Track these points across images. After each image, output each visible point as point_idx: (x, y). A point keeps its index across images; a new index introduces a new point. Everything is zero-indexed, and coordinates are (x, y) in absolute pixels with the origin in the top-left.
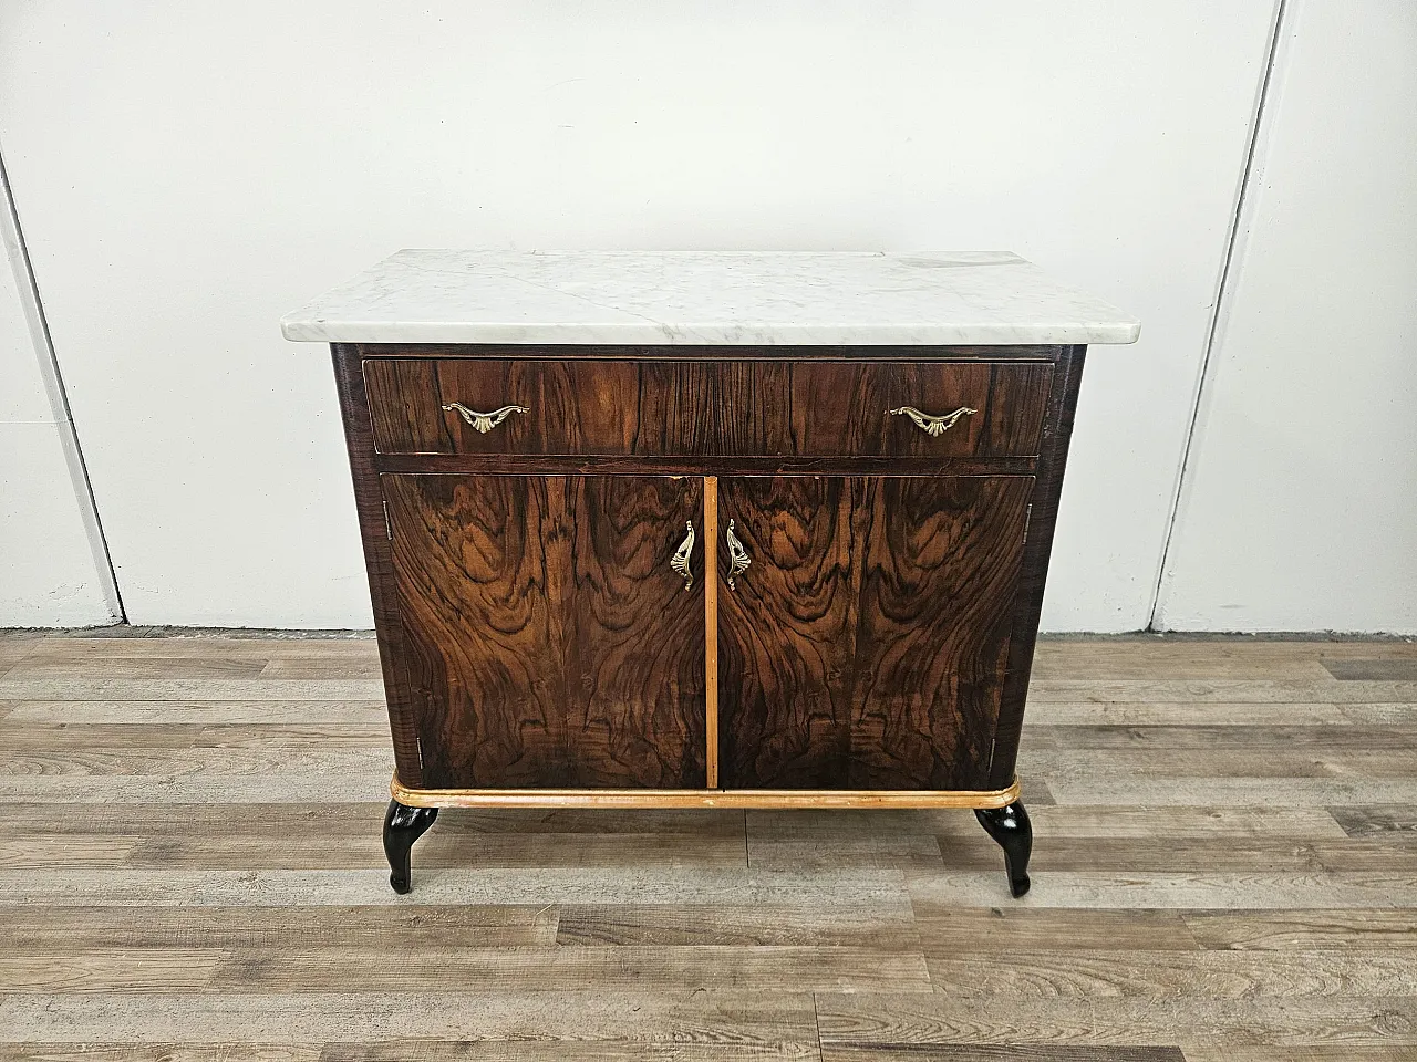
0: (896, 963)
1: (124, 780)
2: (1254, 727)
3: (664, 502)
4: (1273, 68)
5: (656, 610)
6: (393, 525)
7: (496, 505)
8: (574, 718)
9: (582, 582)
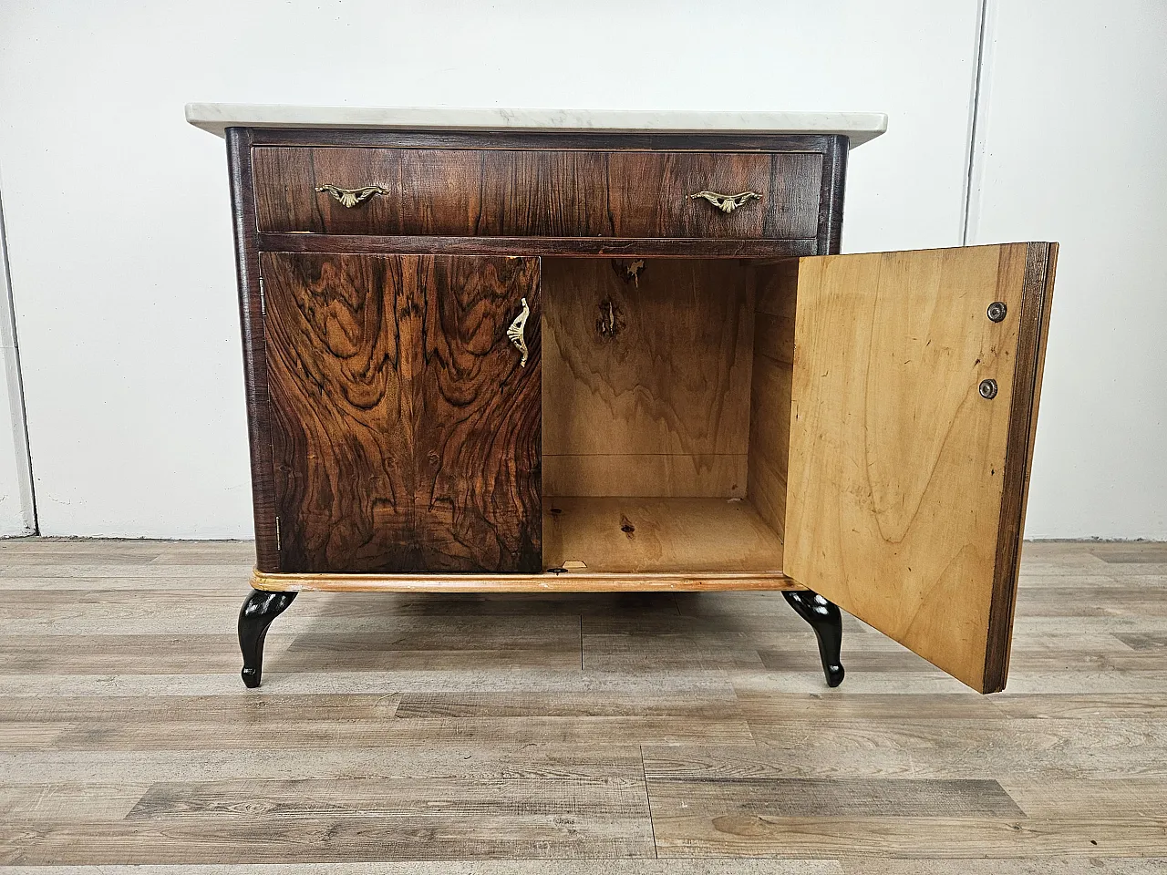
0: (720, 727)
1: (6, 622)
2: (1038, 589)
3: (502, 282)
4: (982, 67)
5: (495, 386)
6: (268, 301)
7: (358, 282)
8: (421, 497)
9: (432, 358)
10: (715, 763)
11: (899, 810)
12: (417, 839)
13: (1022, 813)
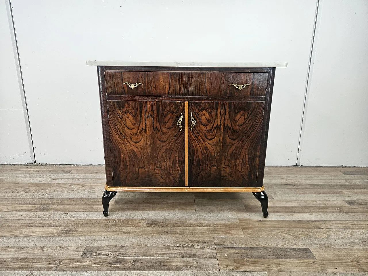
0: (234, 231)
1: (34, 194)
2: (324, 184)
3: (175, 108)
4: (316, 26)
5: (173, 137)
6: (110, 114)
7: (135, 109)
8: (152, 167)
9: (155, 129)
10: (233, 242)
11: (283, 257)
12: (157, 264)
13: (315, 258)
